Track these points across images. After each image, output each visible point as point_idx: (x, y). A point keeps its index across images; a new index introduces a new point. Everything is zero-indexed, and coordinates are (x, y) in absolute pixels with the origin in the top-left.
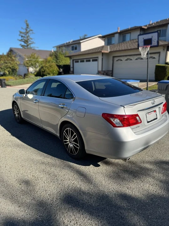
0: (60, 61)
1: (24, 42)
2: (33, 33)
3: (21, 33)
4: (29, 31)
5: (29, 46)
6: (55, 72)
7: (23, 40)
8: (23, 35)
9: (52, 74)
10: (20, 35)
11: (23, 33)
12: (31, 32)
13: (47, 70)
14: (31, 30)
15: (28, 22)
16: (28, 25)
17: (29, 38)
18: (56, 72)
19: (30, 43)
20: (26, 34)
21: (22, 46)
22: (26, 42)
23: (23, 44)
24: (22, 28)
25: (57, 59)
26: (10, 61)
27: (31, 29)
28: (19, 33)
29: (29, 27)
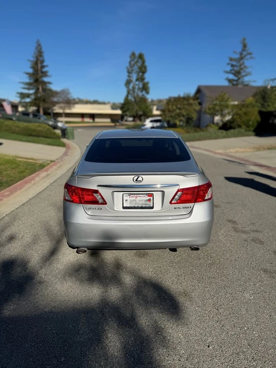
0: (270, 104)
1: (233, 74)
2: (251, 58)
3: (231, 59)
4: (246, 55)
5: (240, 81)
6: (251, 123)
7: (233, 72)
8: (234, 63)
9: (244, 127)
10: (228, 64)
11: (235, 60)
12: (248, 57)
13: (238, 120)
14: (250, 54)
15: (246, 41)
16: (245, 46)
17: (242, 67)
18: (253, 122)
19: (243, 74)
20: (239, 62)
21: (230, 81)
22: (237, 73)
23: (231, 77)
24: (235, 52)
25: (265, 101)
26: (186, 107)
27: (250, 51)
28: (228, 61)
29: (247, 49)
